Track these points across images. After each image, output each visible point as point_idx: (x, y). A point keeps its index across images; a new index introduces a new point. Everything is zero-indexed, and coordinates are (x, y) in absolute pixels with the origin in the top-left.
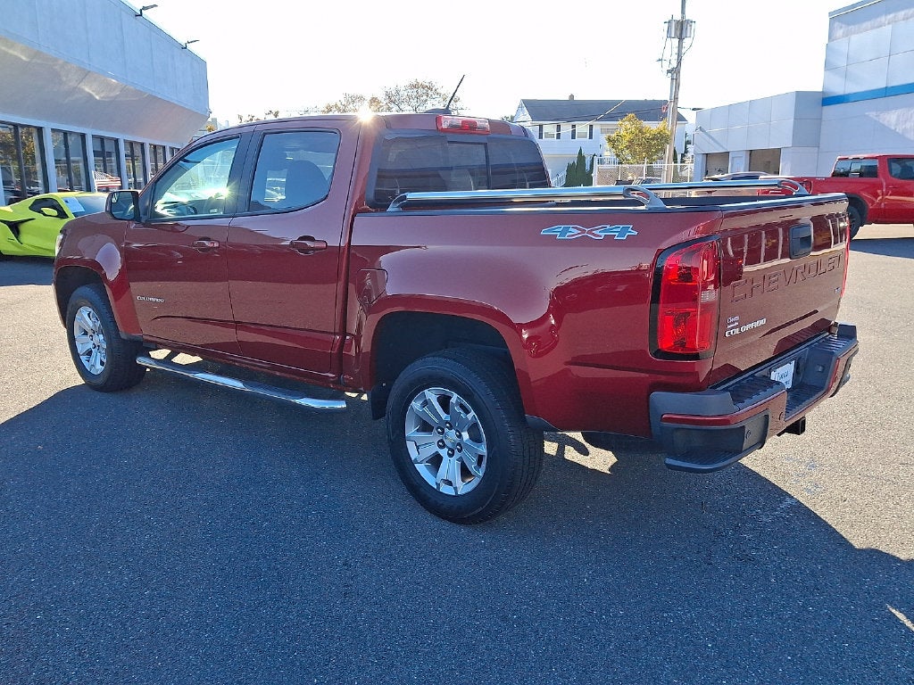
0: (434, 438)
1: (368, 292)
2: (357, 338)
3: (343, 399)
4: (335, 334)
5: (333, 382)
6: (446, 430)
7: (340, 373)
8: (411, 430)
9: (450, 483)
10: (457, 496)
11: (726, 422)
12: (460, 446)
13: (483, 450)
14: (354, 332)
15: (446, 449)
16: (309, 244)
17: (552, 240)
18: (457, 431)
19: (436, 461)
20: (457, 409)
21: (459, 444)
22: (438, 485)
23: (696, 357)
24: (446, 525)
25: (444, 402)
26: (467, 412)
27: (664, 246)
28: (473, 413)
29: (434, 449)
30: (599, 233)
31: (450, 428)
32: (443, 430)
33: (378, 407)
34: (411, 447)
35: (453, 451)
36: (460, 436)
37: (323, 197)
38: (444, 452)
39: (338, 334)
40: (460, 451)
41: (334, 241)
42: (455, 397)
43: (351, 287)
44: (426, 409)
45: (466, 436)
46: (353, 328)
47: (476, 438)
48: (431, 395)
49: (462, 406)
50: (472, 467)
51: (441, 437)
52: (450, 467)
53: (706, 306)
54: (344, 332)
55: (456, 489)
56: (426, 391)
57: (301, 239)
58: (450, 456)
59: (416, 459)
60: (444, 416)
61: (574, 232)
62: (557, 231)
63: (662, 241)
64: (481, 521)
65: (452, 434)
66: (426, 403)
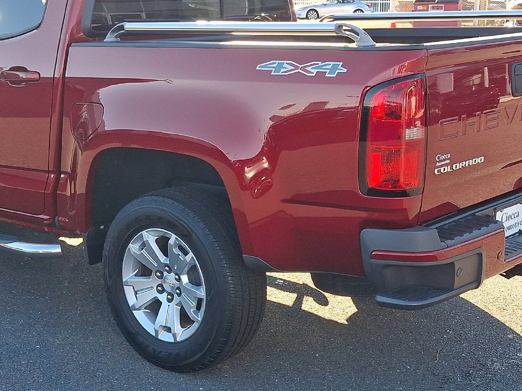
0: (153, 281)
1: (84, 125)
2: (73, 176)
3: (58, 243)
4: (49, 172)
5: (47, 225)
6: (165, 273)
7: (54, 214)
8: (128, 274)
9: (168, 330)
10: (176, 343)
11: (434, 258)
12: (179, 290)
13: (202, 293)
14: (69, 170)
15: (165, 294)
16: (22, 75)
17: (266, 76)
18: (176, 274)
19: (154, 307)
20: (176, 251)
21: (178, 288)
22: (156, 332)
23: (405, 194)
24: (165, 373)
25: (163, 243)
26: (186, 253)
27: (372, 83)
28: (191, 255)
29: (154, 294)
30: (312, 70)
31: (169, 272)
32: (162, 273)
33: (94, 250)
34: (129, 292)
35: (172, 296)
36: (179, 280)
37: (36, 24)
38: (163, 298)
39: (52, 172)
40: (179, 295)
41: (47, 72)
42: (173, 238)
43: (66, 121)
44: (144, 252)
45: (185, 279)
46: (67, 166)
47: (195, 282)
48: (150, 236)
49: (181, 248)
50: (191, 312)
51: (159, 281)
52: (169, 313)
53: (412, 144)
54: (58, 170)
55: (174, 336)
56: (144, 233)
57: (12, 69)
58: (170, 301)
59: (134, 305)
60: (162, 258)
61: (287, 67)
62: (271, 66)
63: (369, 79)
64: (201, 369)
65: (171, 278)
66: (144, 245)
